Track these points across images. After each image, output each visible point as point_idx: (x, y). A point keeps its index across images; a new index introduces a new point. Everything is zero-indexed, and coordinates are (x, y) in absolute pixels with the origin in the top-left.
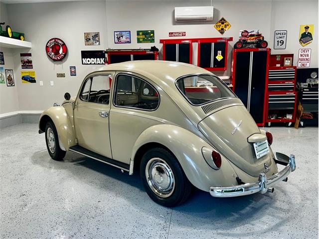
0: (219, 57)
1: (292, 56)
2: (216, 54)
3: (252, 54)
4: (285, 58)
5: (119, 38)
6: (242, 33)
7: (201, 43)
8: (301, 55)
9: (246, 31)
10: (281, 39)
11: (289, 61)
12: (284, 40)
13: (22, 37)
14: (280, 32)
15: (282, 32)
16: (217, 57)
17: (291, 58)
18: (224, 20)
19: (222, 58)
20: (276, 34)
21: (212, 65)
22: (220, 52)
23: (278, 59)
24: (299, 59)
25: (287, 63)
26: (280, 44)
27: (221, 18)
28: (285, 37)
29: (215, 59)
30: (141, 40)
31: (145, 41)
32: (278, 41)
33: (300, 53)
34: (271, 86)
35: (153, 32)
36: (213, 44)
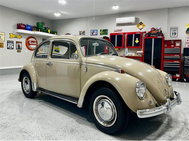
0: (137, 41)
1: (180, 41)
2: (135, 40)
3: (153, 39)
4: (176, 42)
5: (92, 33)
6: (151, 29)
7: (128, 35)
8: (187, 41)
9: (153, 28)
10: (175, 32)
11: (179, 44)
12: (176, 32)
13: (55, 33)
14: (173, 28)
15: (175, 28)
16: (136, 41)
17: (180, 42)
18: (142, 23)
19: (138, 41)
20: (171, 29)
21: (133, 45)
22: (137, 39)
23: (172, 42)
24: (186, 43)
25: (178, 44)
26: (174, 34)
27: (140, 22)
28: (177, 31)
29: (135, 43)
30: (102, 34)
31: (103, 34)
32: (173, 33)
33: (187, 39)
34: (166, 57)
35: (107, 30)
36: (134, 35)
